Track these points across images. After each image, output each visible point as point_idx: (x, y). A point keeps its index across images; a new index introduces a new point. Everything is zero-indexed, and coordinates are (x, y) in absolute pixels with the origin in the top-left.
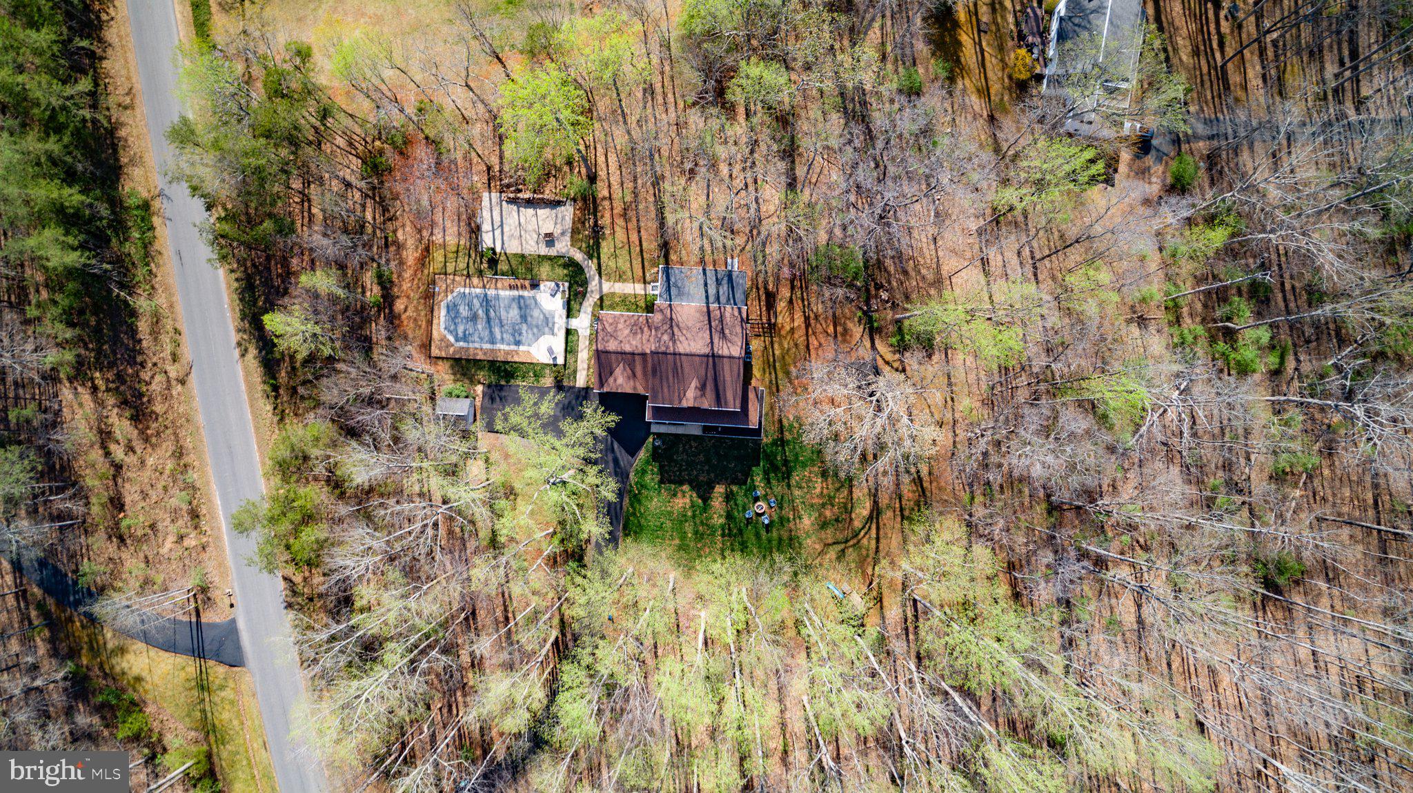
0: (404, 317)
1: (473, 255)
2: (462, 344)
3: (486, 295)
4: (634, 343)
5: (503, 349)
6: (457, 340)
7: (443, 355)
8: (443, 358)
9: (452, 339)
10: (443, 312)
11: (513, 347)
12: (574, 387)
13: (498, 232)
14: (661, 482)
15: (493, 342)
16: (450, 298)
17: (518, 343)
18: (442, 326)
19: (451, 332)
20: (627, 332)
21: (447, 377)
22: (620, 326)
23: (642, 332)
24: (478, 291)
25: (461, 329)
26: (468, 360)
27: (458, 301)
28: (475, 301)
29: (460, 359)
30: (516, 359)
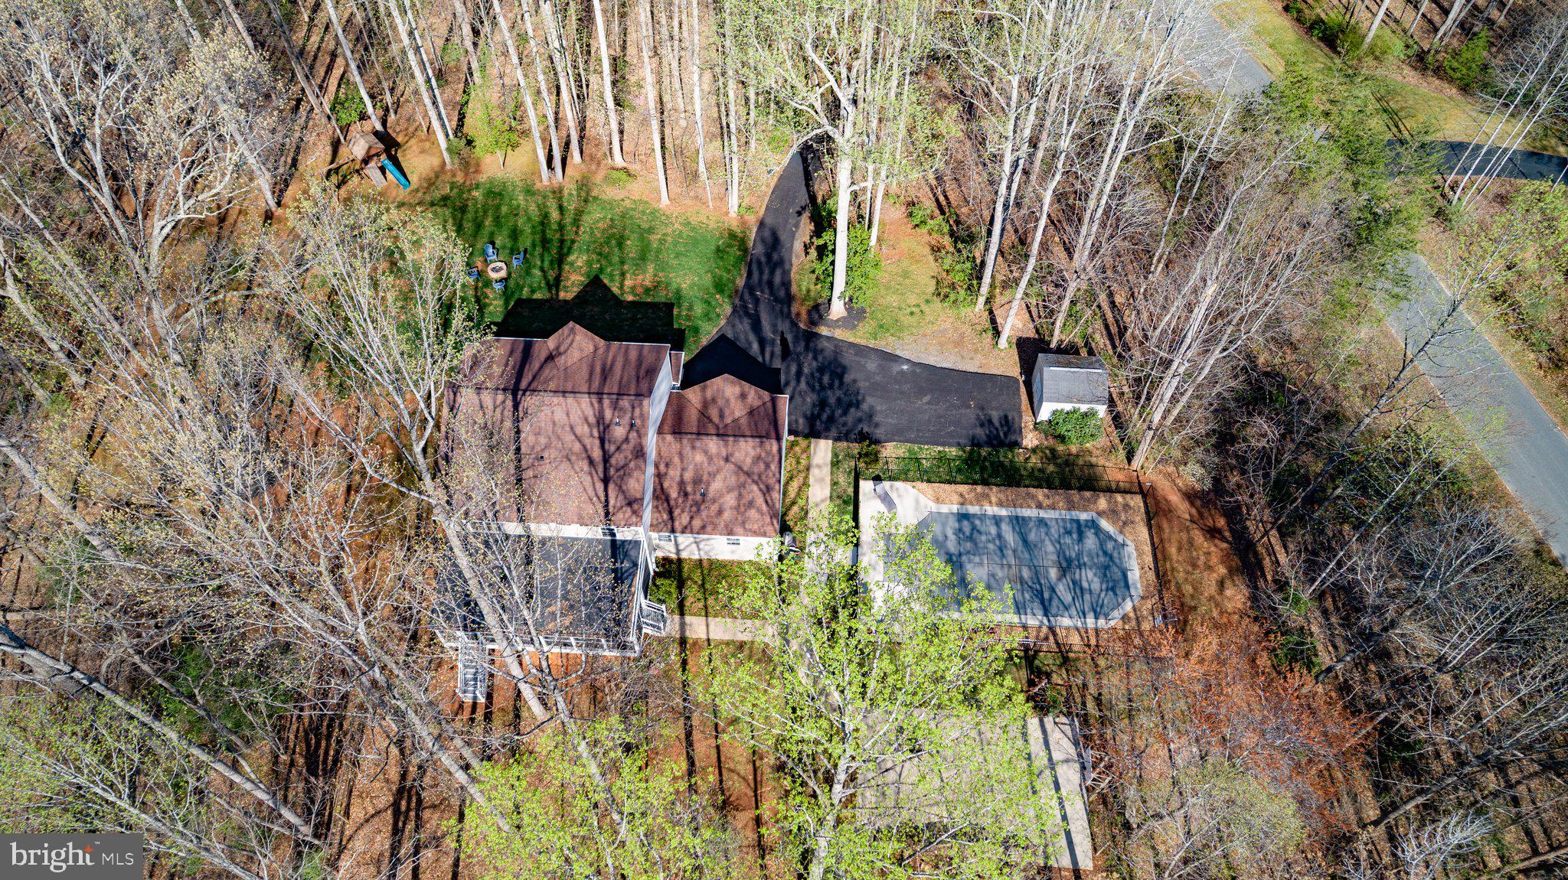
0: (1222, 570)
1: (1091, 705)
2: (1084, 516)
3: (1046, 613)
4: (699, 457)
5: (993, 505)
6: (1093, 525)
7: (1119, 498)
8: (1119, 491)
9: (1105, 524)
10: (1134, 575)
11: (973, 509)
12: (837, 439)
13: (1040, 761)
14: (669, 306)
15: (1018, 522)
16: (1128, 606)
17: (963, 517)
18: (1131, 548)
19: (1110, 537)
20: (716, 486)
21: (1101, 461)
22: (730, 500)
23: (682, 483)
24: (1066, 622)
25: (1091, 541)
26: (1066, 485)
27: (1107, 599)
28: (1067, 598)
29: (1081, 489)
30: (964, 489)
